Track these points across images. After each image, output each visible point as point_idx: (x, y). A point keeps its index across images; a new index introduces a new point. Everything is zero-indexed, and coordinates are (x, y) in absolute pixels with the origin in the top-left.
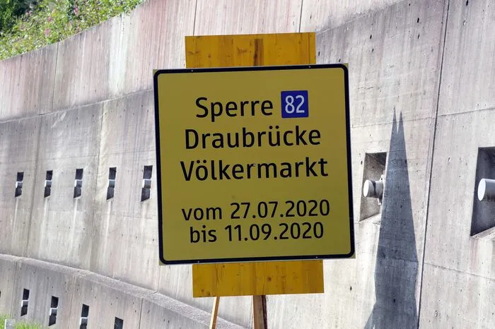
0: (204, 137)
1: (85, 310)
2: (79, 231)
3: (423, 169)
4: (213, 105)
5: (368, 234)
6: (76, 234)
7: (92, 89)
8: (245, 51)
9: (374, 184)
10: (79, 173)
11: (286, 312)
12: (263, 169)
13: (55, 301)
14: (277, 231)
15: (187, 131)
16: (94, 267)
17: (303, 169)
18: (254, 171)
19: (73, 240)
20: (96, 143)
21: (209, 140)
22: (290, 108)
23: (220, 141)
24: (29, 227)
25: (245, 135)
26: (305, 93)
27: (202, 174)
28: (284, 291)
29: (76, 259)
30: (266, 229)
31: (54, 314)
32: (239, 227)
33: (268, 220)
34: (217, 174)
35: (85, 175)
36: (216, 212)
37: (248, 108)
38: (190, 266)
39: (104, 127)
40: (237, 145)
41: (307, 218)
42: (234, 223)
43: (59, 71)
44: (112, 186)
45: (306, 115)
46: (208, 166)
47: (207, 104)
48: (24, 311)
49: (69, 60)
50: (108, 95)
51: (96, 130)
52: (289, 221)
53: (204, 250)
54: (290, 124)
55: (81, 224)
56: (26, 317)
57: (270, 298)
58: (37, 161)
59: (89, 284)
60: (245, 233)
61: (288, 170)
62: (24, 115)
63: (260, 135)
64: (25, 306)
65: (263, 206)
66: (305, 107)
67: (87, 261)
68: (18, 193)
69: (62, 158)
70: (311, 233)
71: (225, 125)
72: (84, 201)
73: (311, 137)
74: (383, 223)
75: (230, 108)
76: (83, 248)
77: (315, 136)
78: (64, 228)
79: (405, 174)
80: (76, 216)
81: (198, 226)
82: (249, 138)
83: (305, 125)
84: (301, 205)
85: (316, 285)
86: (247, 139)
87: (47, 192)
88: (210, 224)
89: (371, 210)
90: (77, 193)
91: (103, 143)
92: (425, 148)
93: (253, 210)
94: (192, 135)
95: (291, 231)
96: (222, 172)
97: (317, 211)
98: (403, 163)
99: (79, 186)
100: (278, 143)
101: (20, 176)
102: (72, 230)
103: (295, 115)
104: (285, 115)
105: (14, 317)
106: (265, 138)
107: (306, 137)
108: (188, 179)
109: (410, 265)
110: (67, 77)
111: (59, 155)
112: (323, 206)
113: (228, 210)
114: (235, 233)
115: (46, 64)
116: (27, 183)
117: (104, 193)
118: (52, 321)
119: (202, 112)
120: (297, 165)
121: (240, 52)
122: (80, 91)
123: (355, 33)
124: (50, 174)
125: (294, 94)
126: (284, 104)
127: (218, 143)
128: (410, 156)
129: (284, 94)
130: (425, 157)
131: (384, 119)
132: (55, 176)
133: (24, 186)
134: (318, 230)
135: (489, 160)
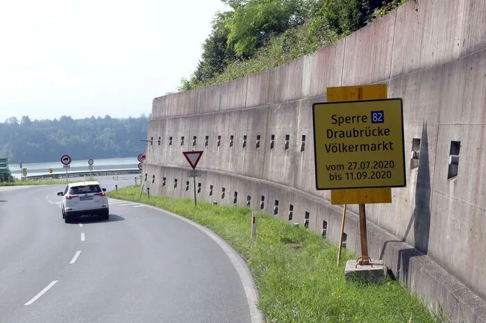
0: (335, 133)
1: (292, 207)
2: (288, 167)
3: (433, 147)
4: (339, 118)
5: (412, 176)
6: (286, 169)
7: (294, 93)
8: (354, 93)
9: (416, 153)
10: (288, 137)
11: (381, 211)
12: (363, 147)
13: (277, 203)
14: (369, 175)
15: (328, 130)
16: (295, 186)
17: (381, 147)
18: (359, 147)
19: (285, 171)
20: (296, 122)
21: (338, 134)
22: (375, 119)
23: (342, 135)
24: (264, 164)
25: (354, 131)
26: (382, 112)
27: (335, 150)
28: (374, 202)
29: (287, 181)
30: (365, 174)
31: (277, 209)
32: (352, 173)
33: (365, 170)
34: (341, 150)
35: (290, 138)
36: (341, 166)
37: (355, 119)
38: (330, 191)
39: (300, 114)
40: (351, 136)
41: (384, 169)
42: (350, 172)
43: (277, 82)
44: (303, 145)
45: (383, 122)
46: (338, 146)
47: (337, 118)
48: (262, 207)
49: (283, 77)
50: (301, 97)
51: (295, 114)
52: (375, 171)
53: (336, 184)
54: (375, 126)
55: (289, 163)
56: (263, 210)
57: (366, 205)
58: (267, 129)
59: (292, 194)
60: (355, 176)
61: (374, 148)
62: (260, 105)
63: (361, 131)
64: (263, 204)
65: (363, 164)
66: (382, 118)
67: (292, 184)
68: (258, 146)
69: (279, 129)
70: (385, 176)
71: (345, 127)
72: (290, 152)
73: (385, 132)
74: (419, 171)
75: (347, 120)
76: (290, 176)
77: (387, 132)
78: (280, 165)
79: (427, 150)
80: (286, 159)
81: (333, 173)
82: (356, 133)
83: (383, 126)
84: (381, 163)
85: (388, 199)
86: (355, 133)
87: (272, 146)
88: (339, 172)
89: (416, 164)
90: (287, 147)
91: (299, 122)
92: (434, 138)
93: (358, 166)
94: (330, 132)
95: (376, 175)
96: (344, 148)
97: (388, 166)
98: (426, 144)
99: (288, 143)
100: (370, 135)
101: (259, 137)
102: (285, 166)
103: (377, 122)
104: (373, 122)
105: (257, 210)
106: (364, 133)
107: (383, 132)
108: (328, 152)
109: (428, 191)
110: (281, 86)
111: (277, 127)
112: (391, 164)
113: (346, 166)
114: (350, 176)
115: (271, 78)
116: (262, 141)
117: (300, 148)
118: (276, 212)
119: (335, 121)
120: (379, 145)
121: (351, 93)
122: (288, 93)
123: (410, 80)
124: (273, 137)
125: (377, 112)
126: (372, 117)
127: (342, 136)
128: (429, 142)
129: (372, 113)
130: (434, 143)
131: (420, 123)
132: (276, 138)
133: (261, 142)
134: (389, 175)
135: (456, 146)
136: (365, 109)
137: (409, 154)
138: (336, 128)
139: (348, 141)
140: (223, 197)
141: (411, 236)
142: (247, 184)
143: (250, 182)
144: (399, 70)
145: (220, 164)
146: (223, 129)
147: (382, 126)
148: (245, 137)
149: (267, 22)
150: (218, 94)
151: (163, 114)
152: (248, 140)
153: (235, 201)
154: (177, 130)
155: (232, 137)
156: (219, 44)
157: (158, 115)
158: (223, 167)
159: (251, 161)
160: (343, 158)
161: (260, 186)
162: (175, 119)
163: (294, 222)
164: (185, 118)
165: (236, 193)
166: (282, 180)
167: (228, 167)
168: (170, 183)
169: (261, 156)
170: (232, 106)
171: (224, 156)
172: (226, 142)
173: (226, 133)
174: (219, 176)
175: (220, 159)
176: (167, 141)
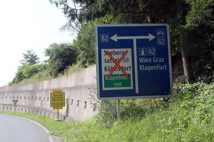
1: (41, 112)
3: (69, 100)
8: (57, 91)
10: (40, 97)
12: (58, 100)
13: (37, 111)
14: (59, 105)
20: (42, 94)
24: (34, 103)
28: (60, 109)
29: (40, 107)
43: (38, 86)
47: (54, 95)
49: (39, 85)
50: (44, 89)
51: (42, 93)
53: (54, 106)
58: (35, 95)
59: (41, 109)
60: (57, 105)
61: (60, 100)
64: (33, 112)
65: (58, 103)
67: (41, 107)
69: (38, 95)
74: (67, 104)
75: (56, 96)
76: (41, 105)
80: (40, 102)
84: (61, 103)
85: (62, 109)
87: (36, 99)
88: (54, 104)
90: (40, 99)
106: (59, 98)
108: (53, 101)
110: (38, 87)
112: (63, 103)
117: (43, 100)
118: (37, 113)
122: (40, 88)
125: (61, 94)
131: (67, 96)
132: (37, 97)
133: (33, 98)
134: (62, 105)
135: (72, 100)
136: (59, 94)
137: (66, 101)
138: (54, 97)
139: (56, 99)
140: (22, 111)
141: (66, 114)
142: (29, 108)
143: (30, 107)
144: (64, 87)
145: (21, 103)
146: (23, 95)
147: (62, 97)
148: (29, 97)
149: (33, 70)
150: (21, 87)
151: (4, 91)
152: (29, 98)
153: (26, 112)
154: (8, 95)
155: (25, 97)
156: (20, 74)
157: (2, 91)
158: (22, 104)
159: (30, 102)
160: (55, 102)
161: (33, 108)
162: (8, 92)
163: (42, 115)
164: (11, 92)
165: (26, 110)
166: (38, 106)
167: (24, 104)
168: (6, 108)
169: (33, 101)
170: (25, 89)
171: (22, 101)
172: (23, 98)
173: (23, 96)
174: (21, 106)
175: (21, 102)
176: (5, 98)
